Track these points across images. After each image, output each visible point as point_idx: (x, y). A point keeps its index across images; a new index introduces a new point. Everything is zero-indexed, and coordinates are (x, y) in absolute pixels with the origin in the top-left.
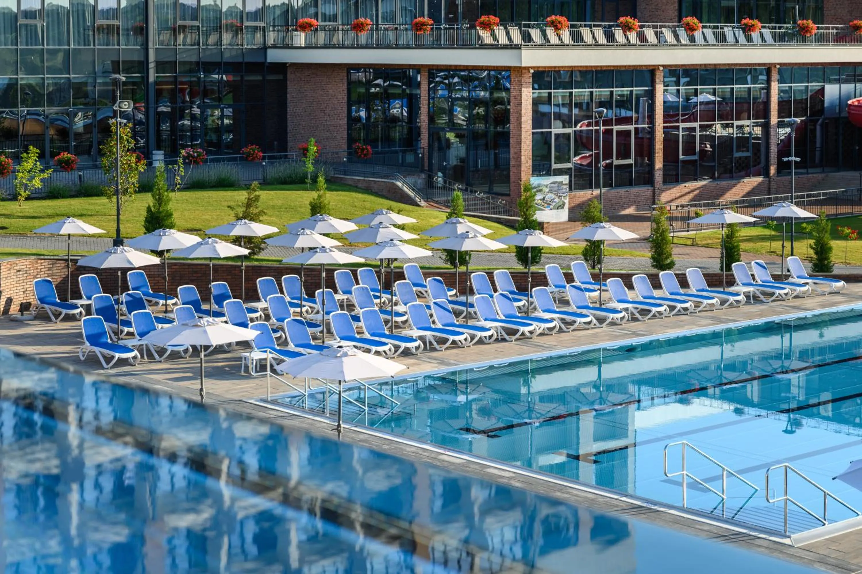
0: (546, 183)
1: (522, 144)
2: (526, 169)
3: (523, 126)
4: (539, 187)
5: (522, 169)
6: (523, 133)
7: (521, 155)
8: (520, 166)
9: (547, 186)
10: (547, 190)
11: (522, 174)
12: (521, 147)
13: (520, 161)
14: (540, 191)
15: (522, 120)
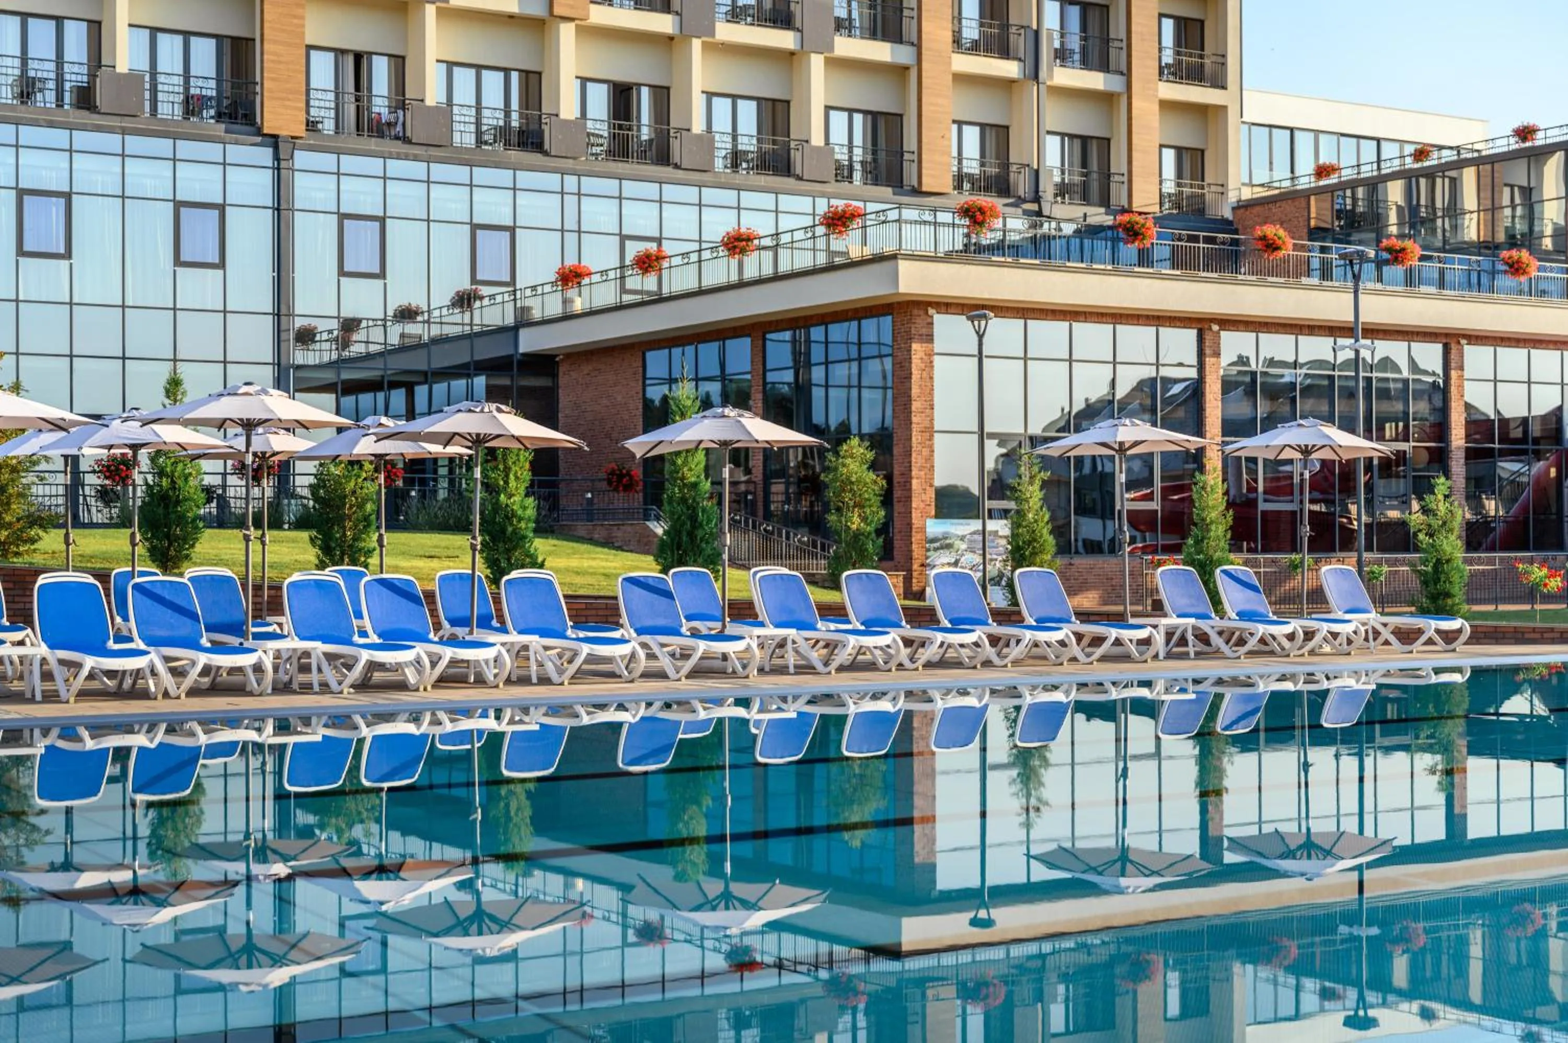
0: (960, 533)
1: (914, 455)
2: (922, 505)
3: (914, 419)
4: (946, 538)
5: (914, 505)
6: (914, 433)
7: (911, 478)
8: (909, 499)
9: (962, 538)
10: (964, 546)
11: (914, 515)
12: (910, 462)
13: (910, 490)
14: (949, 546)
15: (913, 408)
